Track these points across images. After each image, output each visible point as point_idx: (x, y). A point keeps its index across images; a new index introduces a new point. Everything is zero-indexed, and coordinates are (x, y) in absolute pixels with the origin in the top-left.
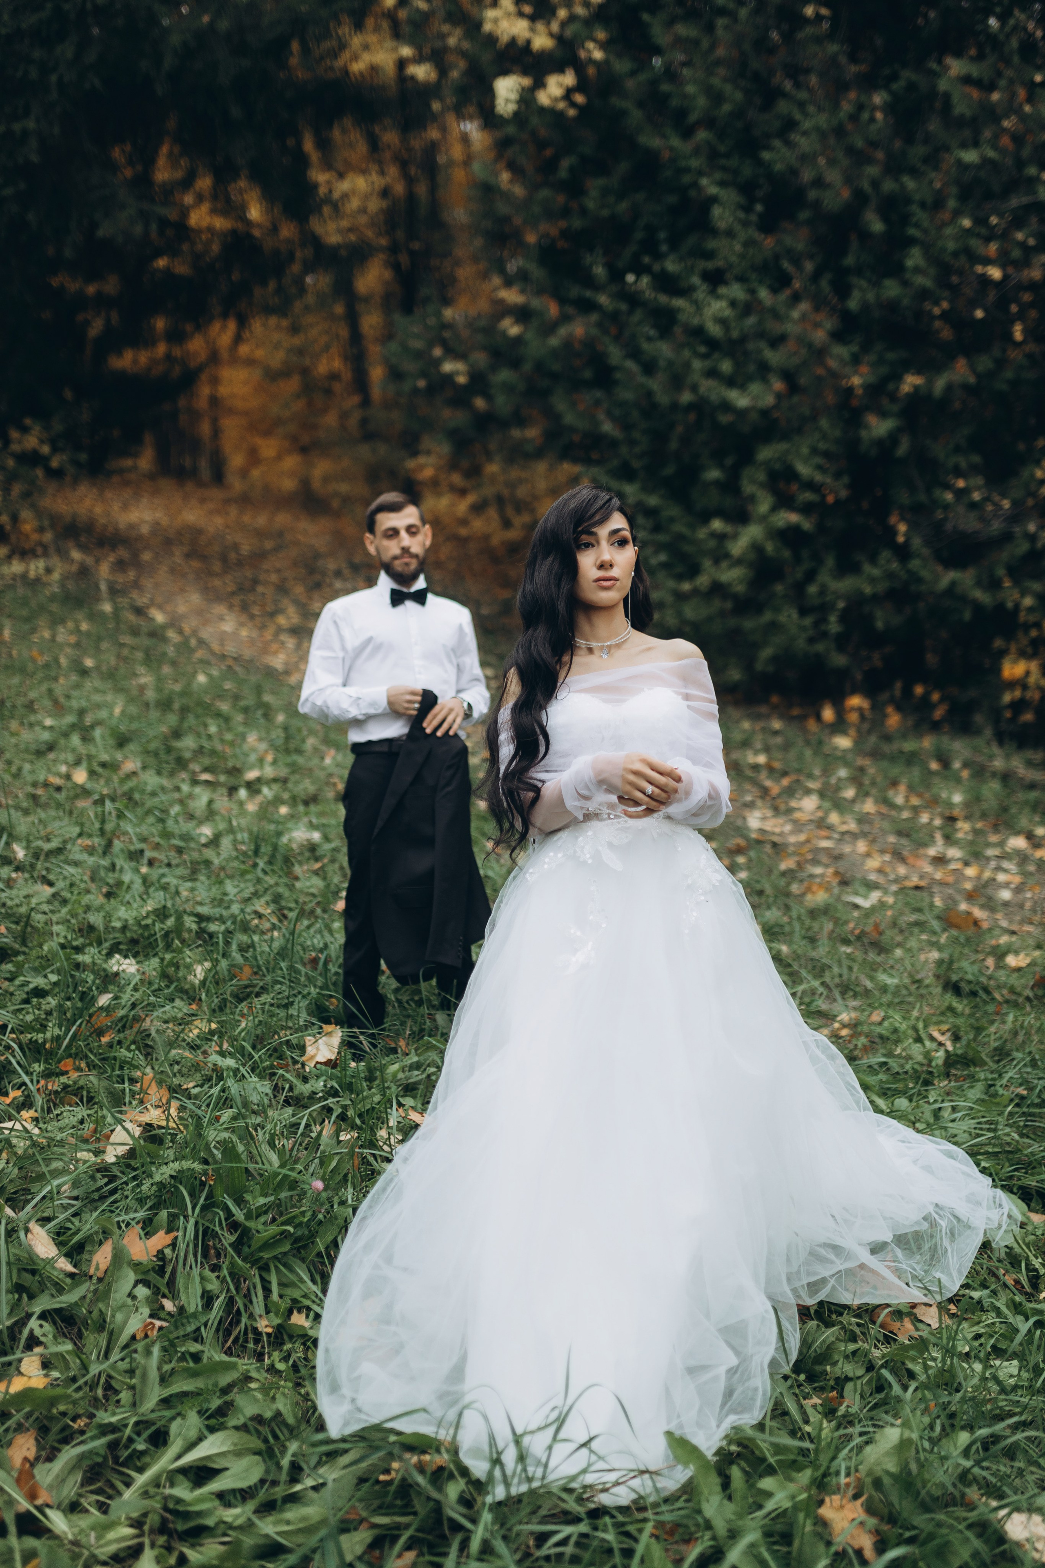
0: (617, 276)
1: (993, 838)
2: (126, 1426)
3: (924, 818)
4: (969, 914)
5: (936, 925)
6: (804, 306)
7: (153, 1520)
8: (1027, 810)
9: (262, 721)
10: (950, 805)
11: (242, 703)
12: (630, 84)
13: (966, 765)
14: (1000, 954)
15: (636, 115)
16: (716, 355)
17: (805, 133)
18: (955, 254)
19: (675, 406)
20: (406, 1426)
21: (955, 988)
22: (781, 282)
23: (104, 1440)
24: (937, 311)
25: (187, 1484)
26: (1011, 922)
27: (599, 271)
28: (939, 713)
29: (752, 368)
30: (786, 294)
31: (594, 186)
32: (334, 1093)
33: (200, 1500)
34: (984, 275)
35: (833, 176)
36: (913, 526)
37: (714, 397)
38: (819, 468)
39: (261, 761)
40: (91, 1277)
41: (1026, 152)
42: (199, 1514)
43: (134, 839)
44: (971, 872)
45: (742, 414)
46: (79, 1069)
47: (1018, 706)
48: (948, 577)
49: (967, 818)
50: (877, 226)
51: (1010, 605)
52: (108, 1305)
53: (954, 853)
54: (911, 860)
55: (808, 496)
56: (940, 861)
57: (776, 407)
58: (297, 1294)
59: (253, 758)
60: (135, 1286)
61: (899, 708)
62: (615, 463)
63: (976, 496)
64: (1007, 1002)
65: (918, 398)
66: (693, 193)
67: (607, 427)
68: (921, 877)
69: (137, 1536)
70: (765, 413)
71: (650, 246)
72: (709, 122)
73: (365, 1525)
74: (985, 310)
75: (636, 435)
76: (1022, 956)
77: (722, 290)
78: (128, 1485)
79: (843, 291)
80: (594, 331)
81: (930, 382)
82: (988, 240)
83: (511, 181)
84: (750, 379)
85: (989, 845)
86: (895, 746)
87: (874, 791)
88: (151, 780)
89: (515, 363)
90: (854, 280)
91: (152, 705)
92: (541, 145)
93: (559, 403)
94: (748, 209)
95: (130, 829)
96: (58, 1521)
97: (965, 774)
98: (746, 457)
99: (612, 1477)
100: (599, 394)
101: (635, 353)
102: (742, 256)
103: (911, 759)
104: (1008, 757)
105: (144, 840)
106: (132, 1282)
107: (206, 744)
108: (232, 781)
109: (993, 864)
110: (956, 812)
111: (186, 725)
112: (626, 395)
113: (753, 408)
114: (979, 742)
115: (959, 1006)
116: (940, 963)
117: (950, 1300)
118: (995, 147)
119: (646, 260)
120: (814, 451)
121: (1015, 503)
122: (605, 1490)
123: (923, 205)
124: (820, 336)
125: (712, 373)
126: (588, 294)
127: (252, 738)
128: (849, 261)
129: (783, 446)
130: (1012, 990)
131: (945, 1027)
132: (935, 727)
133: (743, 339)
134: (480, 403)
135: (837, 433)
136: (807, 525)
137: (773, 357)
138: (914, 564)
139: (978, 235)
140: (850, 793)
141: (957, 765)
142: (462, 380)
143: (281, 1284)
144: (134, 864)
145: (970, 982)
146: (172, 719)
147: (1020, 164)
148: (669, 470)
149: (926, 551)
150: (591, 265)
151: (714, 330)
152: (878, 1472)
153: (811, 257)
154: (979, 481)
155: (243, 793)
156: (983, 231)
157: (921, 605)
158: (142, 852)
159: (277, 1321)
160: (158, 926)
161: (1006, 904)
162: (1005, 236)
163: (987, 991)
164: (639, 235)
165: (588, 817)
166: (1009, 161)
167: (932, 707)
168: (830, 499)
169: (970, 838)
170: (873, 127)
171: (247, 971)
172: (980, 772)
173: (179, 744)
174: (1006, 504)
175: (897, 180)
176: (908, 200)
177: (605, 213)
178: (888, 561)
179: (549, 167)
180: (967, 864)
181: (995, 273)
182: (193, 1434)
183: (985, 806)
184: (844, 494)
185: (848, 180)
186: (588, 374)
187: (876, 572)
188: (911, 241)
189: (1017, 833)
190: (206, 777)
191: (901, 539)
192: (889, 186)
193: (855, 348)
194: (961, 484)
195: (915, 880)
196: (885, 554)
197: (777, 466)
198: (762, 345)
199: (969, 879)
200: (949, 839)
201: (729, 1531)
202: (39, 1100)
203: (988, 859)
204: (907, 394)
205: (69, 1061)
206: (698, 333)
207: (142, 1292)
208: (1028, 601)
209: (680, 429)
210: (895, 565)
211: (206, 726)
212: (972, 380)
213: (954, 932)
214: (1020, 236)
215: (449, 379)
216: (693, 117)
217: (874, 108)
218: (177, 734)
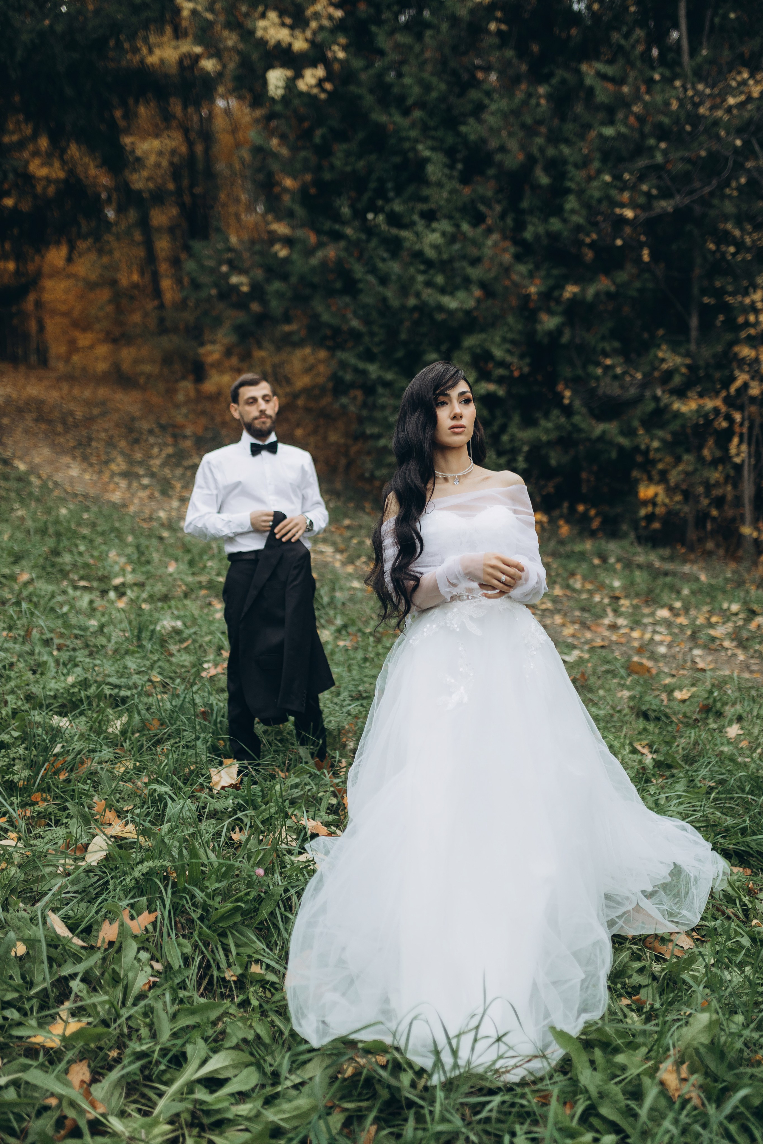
0: (359, 214)
1: (646, 611)
2: (153, 1052)
3: (597, 598)
4: (641, 664)
5: (623, 672)
6: (495, 236)
7: (185, 1117)
8: (666, 591)
9: (117, 541)
10: (612, 588)
11: (99, 529)
12: (363, 76)
13: (618, 560)
14: (670, 690)
15: (369, 99)
16: (432, 272)
17: (492, 114)
18: (600, 201)
19: (403, 307)
20: (367, 1036)
21: (645, 716)
22: (478, 219)
23: (138, 1064)
24: (588, 240)
25: (204, 1090)
26: (671, 669)
27: (346, 211)
28: (595, 524)
29: (458, 280)
30: (483, 227)
31: (340, 149)
32: (240, 808)
33: (219, 1100)
34: (621, 215)
35: (513, 145)
36: (575, 392)
37: (432, 302)
38: (509, 351)
39: (123, 570)
40: (99, 948)
41: (647, 129)
42: (218, 1111)
43: (46, 630)
44: (636, 634)
45: (451, 313)
46: (45, 800)
47: (650, 518)
48: (600, 428)
49: (627, 597)
50: (544, 180)
51: (643, 447)
52: (120, 967)
53: (621, 621)
54: (594, 628)
55: (501, 371)
56: (614, 627)
57: (476, 308)
58: (249, 951)
59: (117, 568)
60: (138, 952)
61: (568, 522)
62: (361, 348)
63: (619, 370)
64: (682, 723)
65: (575, 302)
66: (411, 155)
67: (355, 323)
68: (603, 640)
69: (173, 1131)
70: (468, 313)
71: (381, 193)
72: (421, 104)
73: (338, 1110)
74: (623, 239)
75: (376, 329)
76: (685, 691)
77: (435, 225)
78: (161, 1095)
79: (520, 226)
80: (343, 254)
81: (583, 290)
82: (622, 190)
83: (279, 145)
84: (456, 288)
85: (644, 615)
86: (568, 548)
87: (559, 580)
88: (44, 587)
89: (285, 277)
90: (529, 218)
91: (32, 532)
92: (301, 119)
93: (319, 306)
94: (451, 166)
95: (41, 623)
96: (116, 1124)
97: (619, 566)
98: (455, 344)
99: (512, 1062)
100: (347, 299)
101: (373, 270)
102: (448, 201)
103: (582, 556)
104: (647, 553)
105: (51, 631)
106: (136, 949)
107: (80, 560)
108: (103, 586)
109: (650, 629)
110: (617, 593)
111: (61, 545)
112: (368, 299)
113: (460, 309)
114: (626, 543)
115: (651, 727)
116: (632, 698)
117: (693, 930)
118: (626, 125)
119: (380, 203)
120: (504, 340)
121: (645, 375)
122: (508, 1072)
123: (576, 166)
124: (507, 258)
125: (429, 284)
126: (337, 227)
127: (112, 554)
128: (525, 204)
129: (483, 336)
130: (685, 716)
131: (644, 743)
132: (593, 534)
133: (451, 260)
134: (255, 307)
135: (520, 327)
136: (501, 392)
137: (474, 273)
138: (577, 419)
139: (615, 187)
141: (612, 560)
142: (245, 289)
143: (237, 946)
144: (47, 649)
145: (655, 711)
146: (51, 542)
147: (643, 136)
148: (400, 354)
149: (584, 410)
150: (340, 207)
151: (430, 253)
152: (695, 1044)
153: (499, 202)
154: (620, 360)
155: (112, 595)
156: (619, 184)
157: (581, 448)
158: (52, 639)
159: (239, 971)
160: (83, 694)
161: (664, 656)
162: (634, 188)
163: (667, 716)
164: (373, 185)
165: (453, 598)
166: (636, 135)
167: (591, 520)
168: (516, 374)
169: (630, 610)
170: (540, 110)
171: (156, 723)
172: (628, 565)
173: (59, 560)
174: (639, 376)
175: (556, 147)
176: (565, 162)
177: (349, 169)
178: (558, 417)
179: (307, 135)
180: (632, 629)
181: (629, 214)
182: (203, 1054)
183: (637, 588)
184: (526, 370)
185: (523, 147)
186: (338, 285)
187: (550, 425)
188: (568, 191)
189: (663, 607)
190: (83, 583)
191: (566, 401)
192: (551, 152)
193: (531, 266)
194: (608, 362)
195: (599, 642)
196: (556, 412)
197: (478, 351)
198: (465, 264)
199: (635, 639)
200: (616, 612)
201: (599, 1093)
202: (22, 824)
203: (646, 625)
204: (568, 299)
205: (38, 794)
206: (419, 255)
207: (144, 956)
208: (656, 444)
209: (407, 324)
210: (563, 420)
211: (77, 546)
212: (613, 289)
213: (636, 677)
214: (645, 188)
215: (235, 288)
216: (410, 101)
217: (540, 97)
218: (56, 553)
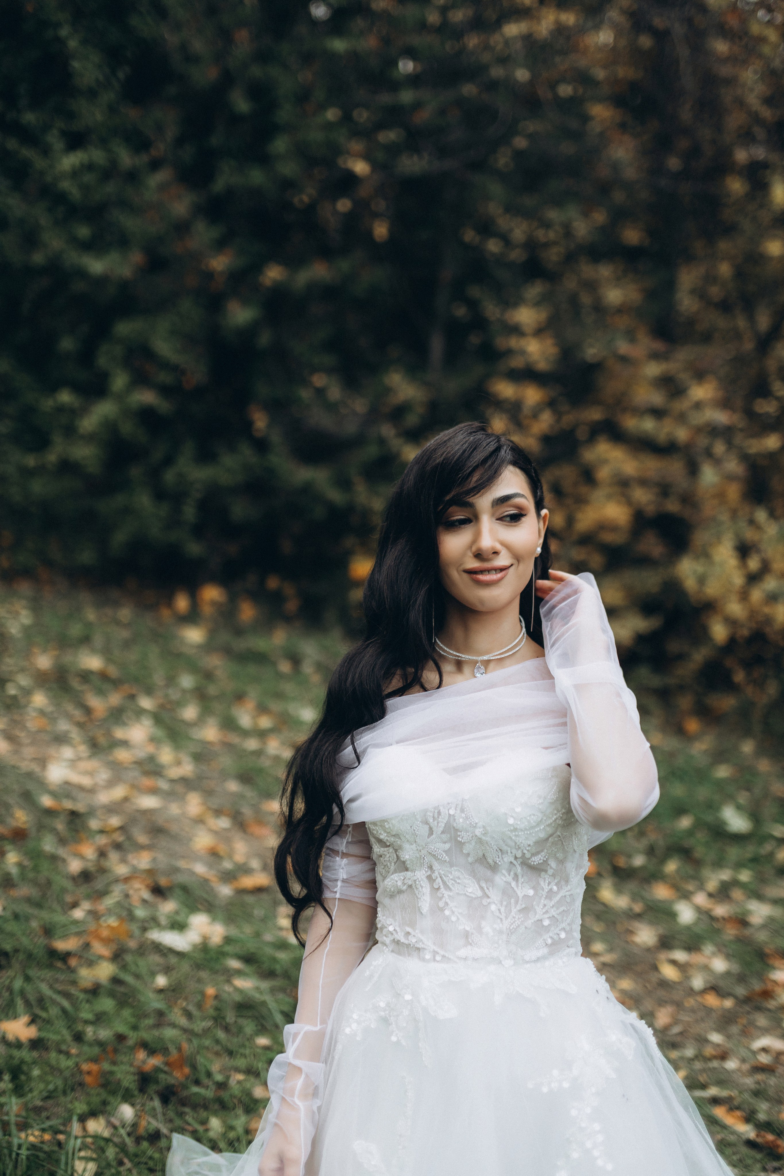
6: (164, 175)
16: (72, 219)
18: (320, 146)
19: (26, 267)
22: (140, 144)
28: (291, 606)
29: (110, 235)
30: (147, 157)
34: (347, 168)
35: (200, 49)
36: (272, 420)
37: (66, 262)
38: (178, 349)
45: (96, 281)
48: (303, 474)
50: (243, 106)
51: (361, 506)
57: (134, 280)
61: (252, 600)
63: (333, 396)
65: (278, 293)
66: (53, 46)
77: (80, 150)
79: (206, 169)
81: (291, 277)
82: (352, 135)
84: (107, 246)
86: (246, 643)
90: (221, 162)
94: (110, 71)
98: (102, 330)
102: (103, 122)
113: (108, 277)
114: (327, 639)
120: (176, 331)
124: (182, 209)
128: (215, 140)
132: (288, 619)
133: (102, 206)
135: (199, 317)
136: (164, 407)
137: (131, 225)
138: (271, 458)
139: (342, 130)
140: (190, 713)
141: (307, 668)
148: (23, 336)
149: (284, 447)
151: (70, 191)
153: (175, 126)
154: (337, 381)
156: (348, 125)
157: (278, 500)
162: (369, 136)
167: (285, 600)
168: (188, 384)
170: (242, 7)
174: (360, 408)
175: (264, 68)
176: (274, 90)
178: (247, 454)
181: (361, 168)
184: (204, 378)
185: (216, 56)
187: (233, 463)
188: (278, 127)
191: (259, 433)
192: (255, 72)
193: (219, 232)
194: (319, 380)
196: (243, 446)
197: (134, 344)
198: (122, 212)
204: (268, 288)
206: (52, 190)
210: (253, 458)
212: (331, 280)
